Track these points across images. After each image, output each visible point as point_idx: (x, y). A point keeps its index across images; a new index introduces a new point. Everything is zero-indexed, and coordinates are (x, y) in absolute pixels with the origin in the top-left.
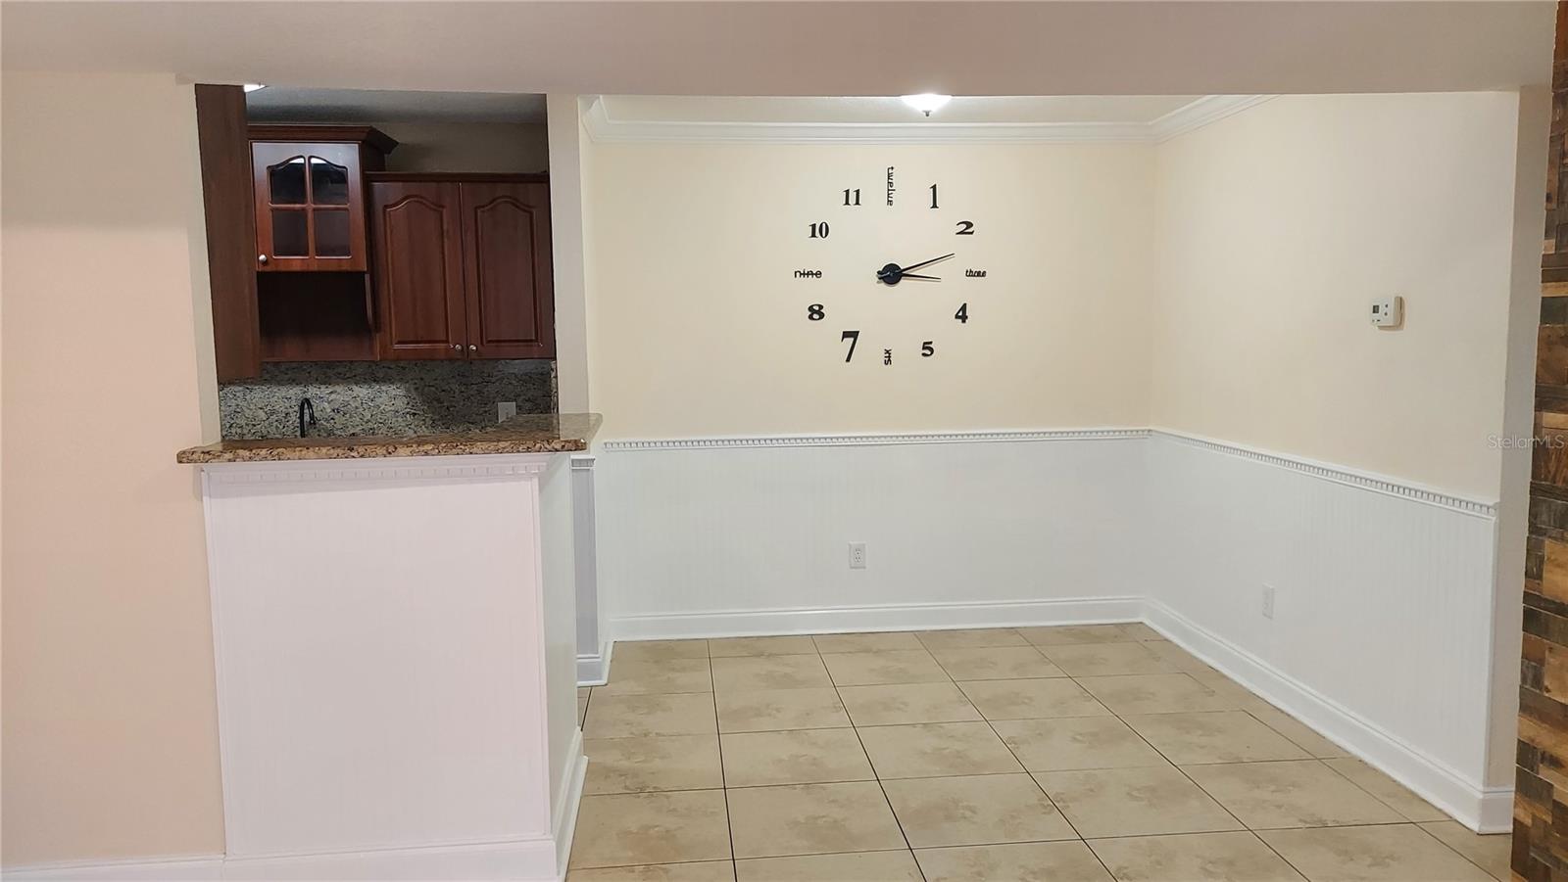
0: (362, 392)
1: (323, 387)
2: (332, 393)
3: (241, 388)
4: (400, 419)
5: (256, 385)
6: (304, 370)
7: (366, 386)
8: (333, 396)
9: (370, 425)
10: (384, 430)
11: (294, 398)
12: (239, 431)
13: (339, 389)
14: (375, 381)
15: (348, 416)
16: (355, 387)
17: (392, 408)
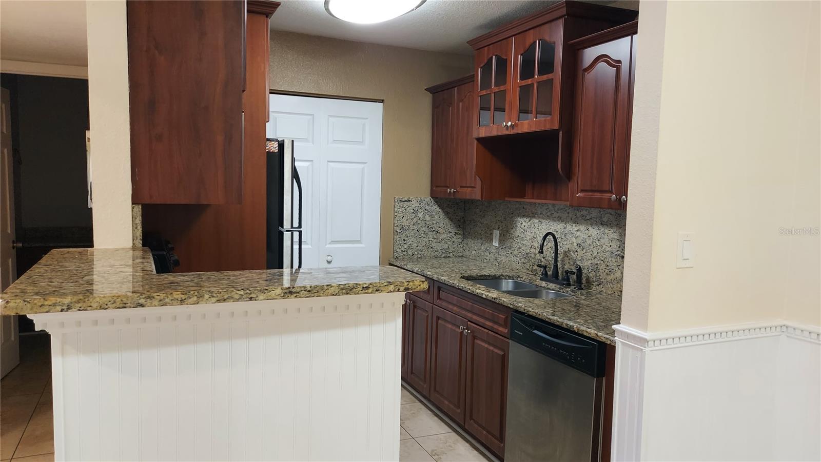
0: (594, 231)
1: (574, 225)
2: (578, 231)
3: (537, 221)
4: (614, 260)
5: (544, 219)
6: (566, 211)
7: (596, 228)
8: (579, 233)
9: (596, 261)
10: (603, 267)
11: (559, 231)
12: (534, 250)
13: (582, 228)
14: (602, 224)
15: (584, 250)
16: (590, 228)
17: (609, 249)
